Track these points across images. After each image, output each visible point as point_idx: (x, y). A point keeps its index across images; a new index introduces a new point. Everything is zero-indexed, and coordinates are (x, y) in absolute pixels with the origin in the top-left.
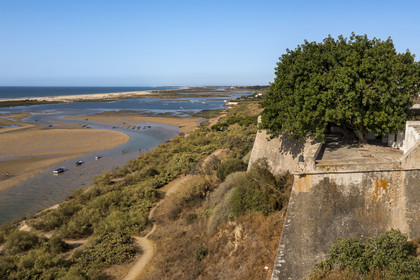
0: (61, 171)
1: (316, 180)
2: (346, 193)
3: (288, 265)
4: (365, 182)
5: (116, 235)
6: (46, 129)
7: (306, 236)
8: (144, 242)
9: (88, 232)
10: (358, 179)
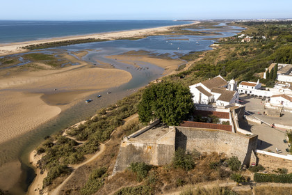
0: (89, 101)
1: (128, 144)
2: (137, 149)
3: (118, 166)
4: (144, 146)
5: (94, 142)
6: (92, 67)
7: (124, 159)
8: (103, 147)
9: (86, 138)
10: (142, 145)
